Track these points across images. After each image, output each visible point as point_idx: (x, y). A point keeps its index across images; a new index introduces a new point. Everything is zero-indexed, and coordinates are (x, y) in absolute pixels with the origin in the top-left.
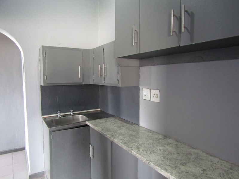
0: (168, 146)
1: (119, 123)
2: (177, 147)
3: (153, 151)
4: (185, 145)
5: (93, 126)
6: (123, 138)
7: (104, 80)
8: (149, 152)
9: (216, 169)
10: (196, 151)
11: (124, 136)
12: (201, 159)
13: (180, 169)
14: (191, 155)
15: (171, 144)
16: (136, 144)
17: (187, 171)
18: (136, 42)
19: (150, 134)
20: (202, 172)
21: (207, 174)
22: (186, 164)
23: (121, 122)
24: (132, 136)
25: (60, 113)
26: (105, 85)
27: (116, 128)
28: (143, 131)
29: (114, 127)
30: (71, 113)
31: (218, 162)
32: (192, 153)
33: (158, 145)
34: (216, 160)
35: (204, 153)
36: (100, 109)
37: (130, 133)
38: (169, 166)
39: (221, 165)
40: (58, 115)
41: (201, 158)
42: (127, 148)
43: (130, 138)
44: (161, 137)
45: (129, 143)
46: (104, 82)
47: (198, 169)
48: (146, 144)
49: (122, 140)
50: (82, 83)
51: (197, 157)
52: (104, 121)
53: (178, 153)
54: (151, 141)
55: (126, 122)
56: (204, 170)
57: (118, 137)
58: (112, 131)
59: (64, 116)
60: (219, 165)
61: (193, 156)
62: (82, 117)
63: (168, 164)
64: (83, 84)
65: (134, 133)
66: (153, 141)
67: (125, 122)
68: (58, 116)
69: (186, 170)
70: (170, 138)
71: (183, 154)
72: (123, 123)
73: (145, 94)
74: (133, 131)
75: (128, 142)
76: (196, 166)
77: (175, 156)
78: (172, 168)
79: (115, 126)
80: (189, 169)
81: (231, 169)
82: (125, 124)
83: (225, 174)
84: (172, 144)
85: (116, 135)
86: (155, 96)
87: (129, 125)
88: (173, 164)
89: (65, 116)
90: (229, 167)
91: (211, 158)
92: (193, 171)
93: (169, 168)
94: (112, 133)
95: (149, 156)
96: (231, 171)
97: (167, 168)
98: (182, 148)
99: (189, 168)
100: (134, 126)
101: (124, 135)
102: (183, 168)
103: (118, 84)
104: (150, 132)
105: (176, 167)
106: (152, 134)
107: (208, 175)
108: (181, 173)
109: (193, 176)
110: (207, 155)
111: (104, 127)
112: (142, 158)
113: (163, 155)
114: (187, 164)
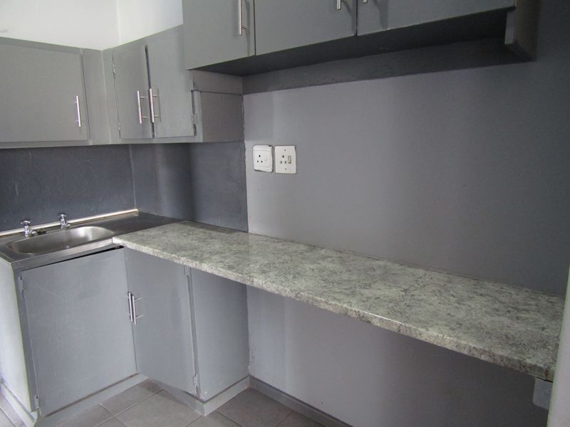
0: (323, 261)
1: (200, 232)
2: (342, 261)
3: (299, 273)
4: (356, 255)
5: (135, 244)
6: (223, 260)
7: (153, 131)
8: (291, 276)
9: (424, 285)
10: (381, 263)
11: (223, 255)
12: (393, 274)
13: (362, 295)
14: (374, 270)
15: (328, 257)
16: (258, 266)
17: (377, 296)
18: (246, 26)
19: (280, 246)
20: (404, 293)
21: (413, 295)
22: (370, 285)
23: (201, 230)
24: (240, 252)
25: (29, 225)
26: (155, 141)
27: (196, 243)
28: (261, 242)
29: (190, 241)
30: (62, 223)
31: (425, 275)
32: (375, 268)
33: (304, 262)
34: (421, 272)
35: (396, 265)
36: (136, 210)
37: (234, 247)
38: (341, 292)
39: (431, 278)
40: (26, 230)
41: (393, 272)
42: (240, 275)
43: (238, 257)
44: (304, 249)
45: (241, 266)
46: (154, 136)
47: (394, 289)
48: (280, 263)
49: (221, 262)
50: (87, 141)
51: (386, 272)
52: (160, 232)
53: (349, 271)
54: (287, 257)
55: (215, 228)
56: (405, 291)
57: (209, 258)
58: (190, 250)
59: (40, 232)
60: (427, 279)
61: (378, 272)
62: (93, 230)
63: (337, 290)
64: (91, 144)
65: (242, 248)
66: (291, 256)
67: (213, 230)
68: (24, 232)
69: (375, 295)
70: (322, 248)
71: (359, 270)
72: (208, 232)
73: (260, 159)
74: (239, 244)
75: (238, 265)
76: (389, 285)
77: (345, 276)
78: (348, 295)
79: (192, 240)
80: (378, 293)
81: (450, 282)
82: (214, 233)
83: (442, 290)
84: (331, 257)
85: (202, 255)
86: (283, 160)
87: (223, 234)
88: (346, 289)
89: (45, 232)
90: (446, 279)
91: (410, 270)
92: (387, 293)
93: (342, 296)
94: (191, 252)
95: (294, 284)
96: (450, 285)
97: (337, 296)
98: (353, 260)
99: (379, 291)
100: (236, 234)
101: (221, 253)
102: (366, 292)
103: (196, 137)
104: (278, 242)
105: (353, 294)
106: (283, 245)
107: (415, 297)
108: (367, 301)
109: (390, 302)
110: (403, 267)
111: (167, 244)
112: (281, 287)
113: (322, 277)
114: (373, 285)
